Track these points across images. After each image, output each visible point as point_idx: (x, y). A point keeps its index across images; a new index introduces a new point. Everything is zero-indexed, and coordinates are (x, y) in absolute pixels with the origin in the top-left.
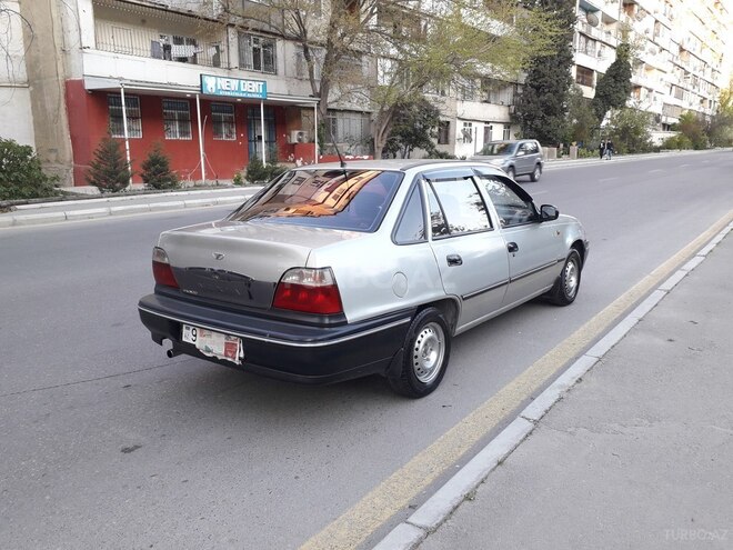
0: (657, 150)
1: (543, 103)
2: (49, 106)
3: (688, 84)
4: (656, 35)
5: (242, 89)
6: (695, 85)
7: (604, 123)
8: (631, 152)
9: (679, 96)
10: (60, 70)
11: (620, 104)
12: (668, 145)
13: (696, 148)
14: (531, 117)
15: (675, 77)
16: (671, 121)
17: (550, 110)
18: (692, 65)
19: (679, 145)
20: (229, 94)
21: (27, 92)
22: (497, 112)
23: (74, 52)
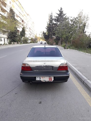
0: (29, 43)
1: (14, 35)
3: (31, 34)
4: (27, 26)
6: (32, 34)
7: (22, 39)
8: (26, 43)
9: (30, 35)
11: (24, 36)
12: (30, 42)
13: (34, 43)
14: (12, 37)
15: (29, 32)
16: (30, 39)
17: (15, 36)
18: (31, 31)
19: (32, 43)
22: (5, 36)
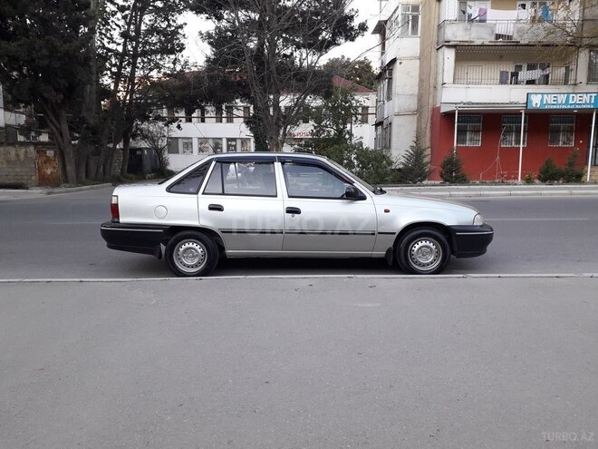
2: (423, 126)
5: (571, 102)
10: (431, 101)
20: (555, 107)
21: (415, 117)
23: (439, 86)
